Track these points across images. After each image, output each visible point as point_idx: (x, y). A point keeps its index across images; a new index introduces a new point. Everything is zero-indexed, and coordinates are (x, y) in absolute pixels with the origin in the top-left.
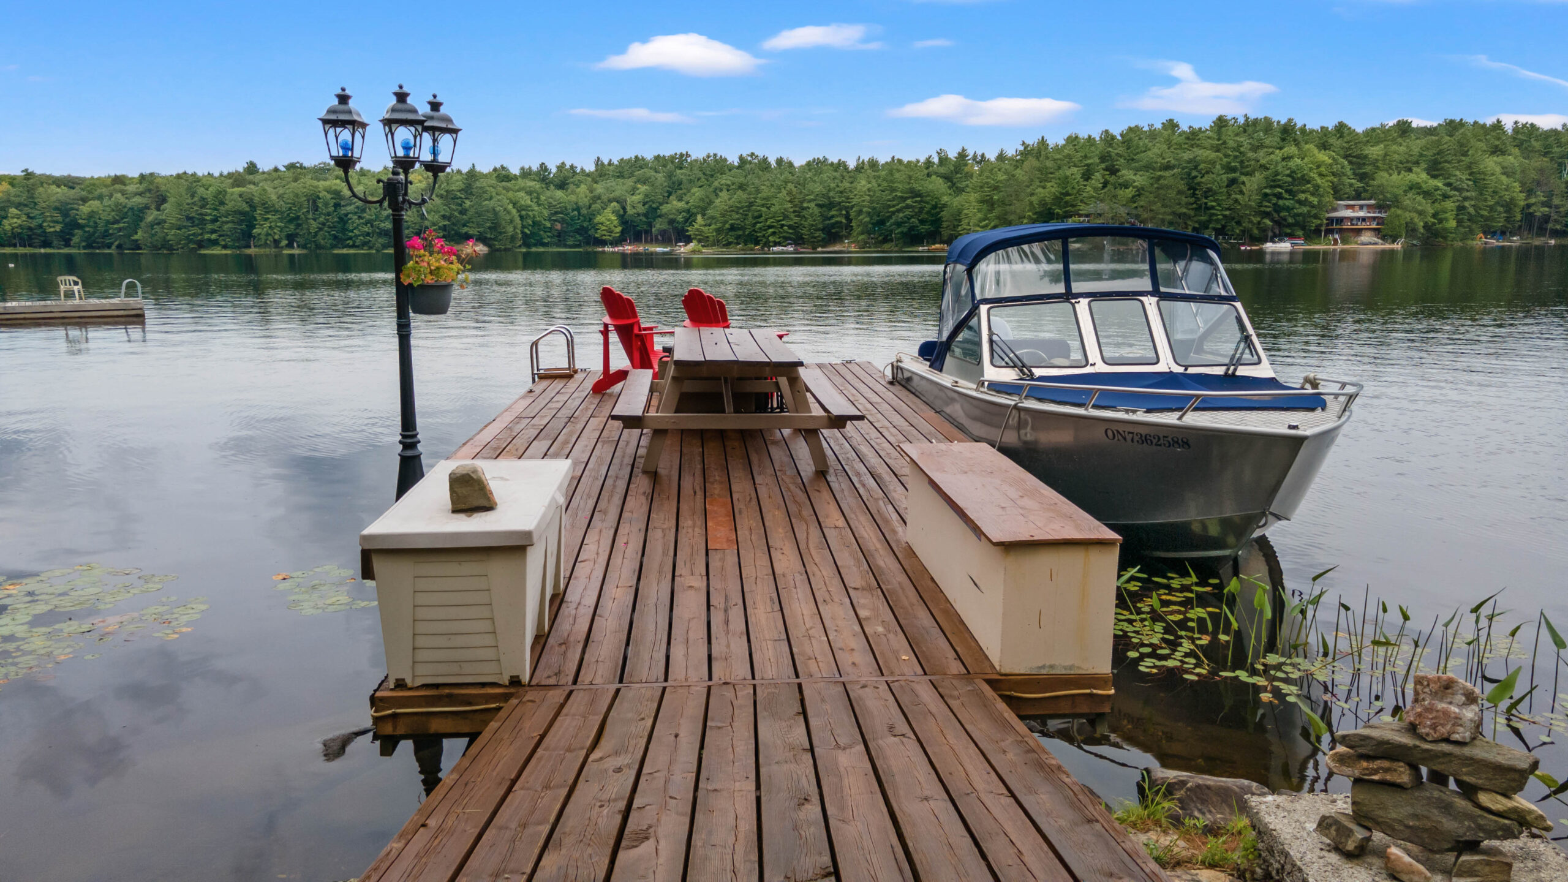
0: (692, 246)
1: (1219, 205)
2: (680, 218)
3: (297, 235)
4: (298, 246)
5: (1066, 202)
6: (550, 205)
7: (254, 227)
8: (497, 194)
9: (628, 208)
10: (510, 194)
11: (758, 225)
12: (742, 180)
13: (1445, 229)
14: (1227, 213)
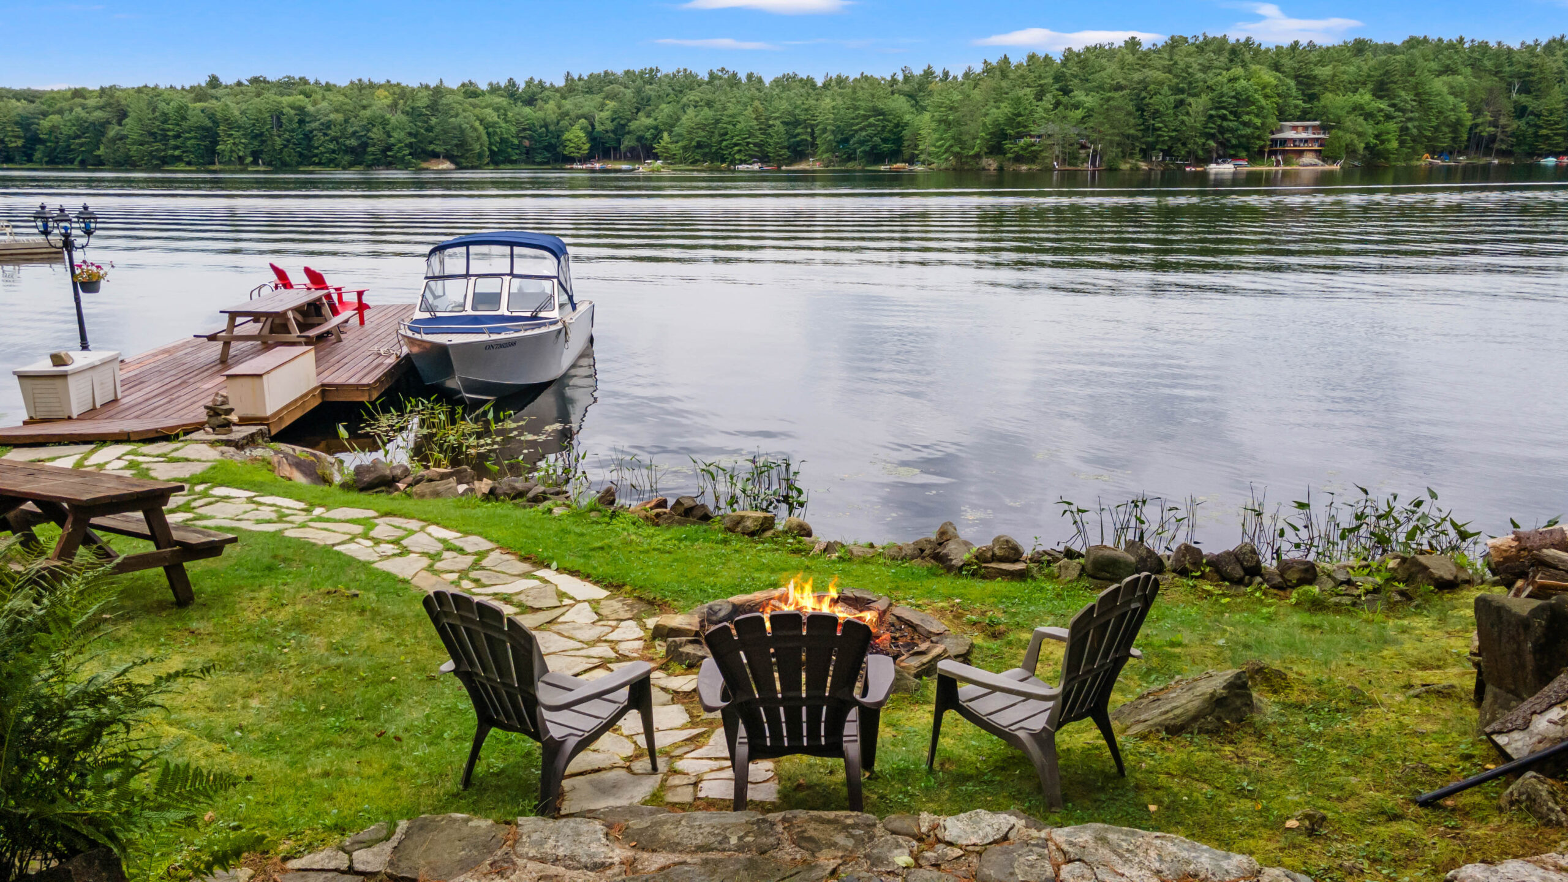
0: (659, 162)
1: (1166, 126)
2: (648, 135)
3: (262, 151)
4: (264, 164)
5: (1019, 123)
6: (518, 122)
7: (216, 143)
8: (464, 111)
9: (597, 124)
10: (477, 111)
11: (724, 143)
12: (710, 96)
13: (1388, 151)
14: (1174, 134)
